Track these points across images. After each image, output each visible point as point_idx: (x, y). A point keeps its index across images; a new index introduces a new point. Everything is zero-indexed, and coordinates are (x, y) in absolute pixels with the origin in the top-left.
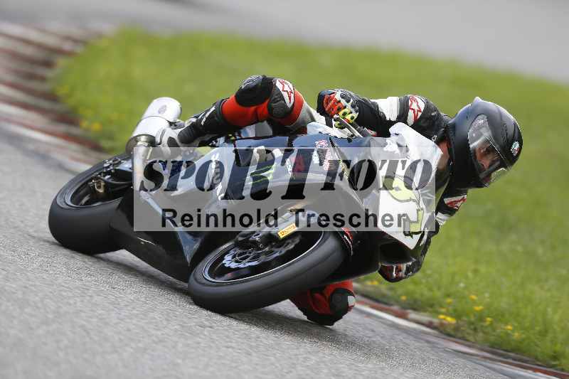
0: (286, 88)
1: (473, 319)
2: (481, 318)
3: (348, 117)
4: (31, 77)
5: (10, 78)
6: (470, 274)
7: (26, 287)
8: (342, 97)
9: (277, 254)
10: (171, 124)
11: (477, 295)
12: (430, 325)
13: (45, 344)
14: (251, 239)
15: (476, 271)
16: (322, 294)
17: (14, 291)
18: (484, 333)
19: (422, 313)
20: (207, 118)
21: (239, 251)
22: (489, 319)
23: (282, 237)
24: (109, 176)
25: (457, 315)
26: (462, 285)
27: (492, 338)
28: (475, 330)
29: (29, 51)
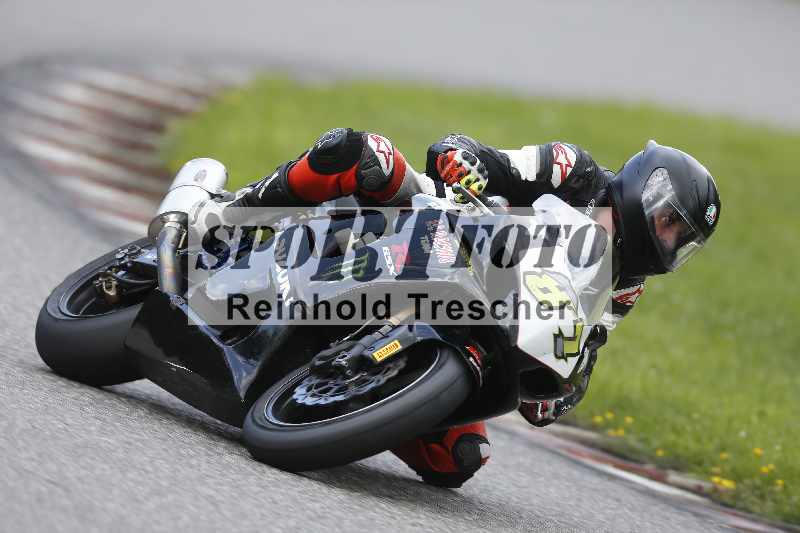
0: (383, 147)
1: (758, 481)
2: (770, 480)
3: (474, 187)
4: (134, 146)
5: (104, 148)
6: (754, 419)
7: (130, 444)
8: (465, 158)
9: (373, 385)
10: (213, 196)
11: (763, 449)
12: (698, 491)
13: (158, 523)
14: (333, 363)
15: (762, 414)
16: (441, 444)
17: (112, 448)
18: (775, 501)
19: (687, 475)
20: (267, 189)
21: (315, 381)
22: (780, 482)
23: (379, 360)
24: (123, 272)
25: (737, 477)
26: (743, 434)
27: (787, 509)
28: (762, 497)
29: (129, 110)
